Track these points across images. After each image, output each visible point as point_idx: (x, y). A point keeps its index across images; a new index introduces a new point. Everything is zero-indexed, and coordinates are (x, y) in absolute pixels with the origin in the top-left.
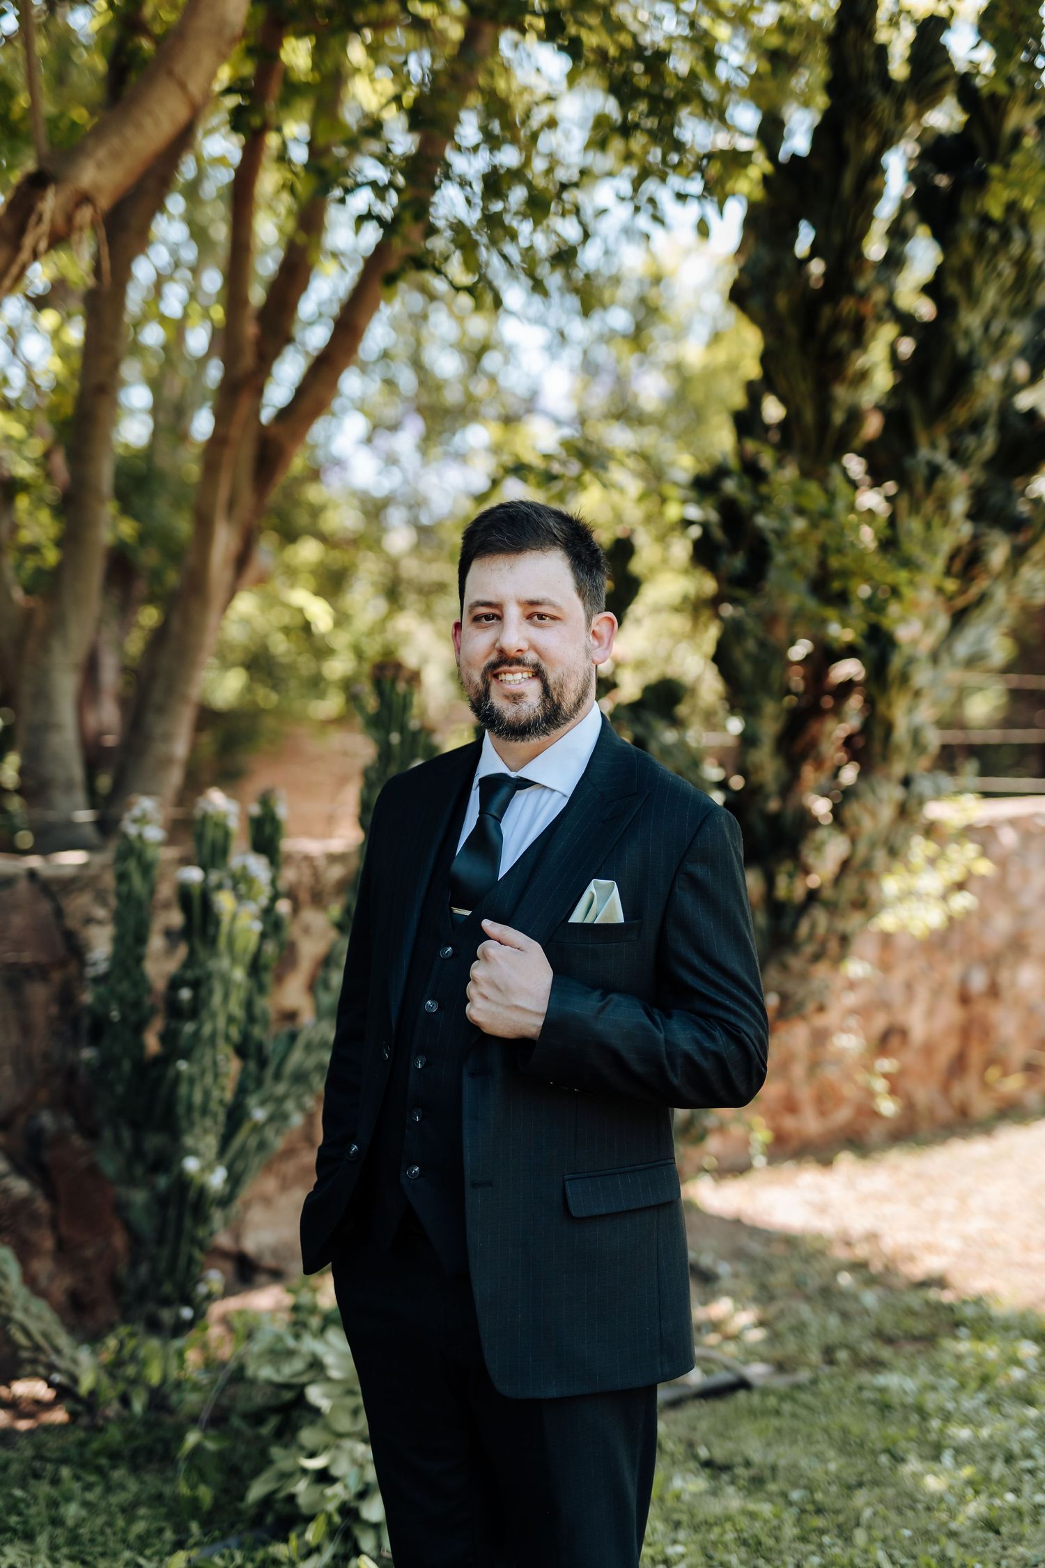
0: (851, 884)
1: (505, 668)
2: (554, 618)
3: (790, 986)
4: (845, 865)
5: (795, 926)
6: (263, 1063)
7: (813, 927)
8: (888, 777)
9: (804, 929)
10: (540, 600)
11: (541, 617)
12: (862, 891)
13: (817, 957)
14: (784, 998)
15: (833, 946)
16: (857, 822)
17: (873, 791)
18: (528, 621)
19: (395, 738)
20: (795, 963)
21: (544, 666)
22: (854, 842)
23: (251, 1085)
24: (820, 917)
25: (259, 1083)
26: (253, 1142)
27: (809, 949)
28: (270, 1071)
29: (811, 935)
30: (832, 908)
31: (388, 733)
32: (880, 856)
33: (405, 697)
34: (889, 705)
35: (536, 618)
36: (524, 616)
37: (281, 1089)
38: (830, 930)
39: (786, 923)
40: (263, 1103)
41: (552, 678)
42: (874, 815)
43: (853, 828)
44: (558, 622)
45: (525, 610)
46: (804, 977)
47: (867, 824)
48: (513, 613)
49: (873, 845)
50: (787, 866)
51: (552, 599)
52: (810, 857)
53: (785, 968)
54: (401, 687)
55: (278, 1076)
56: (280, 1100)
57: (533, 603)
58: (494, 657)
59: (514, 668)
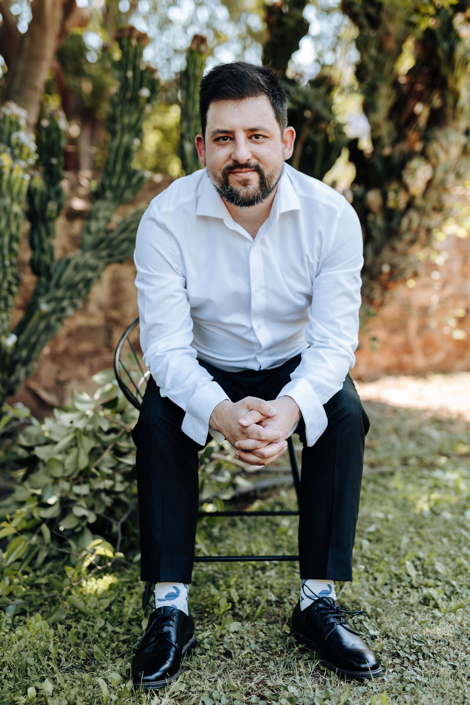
0: (433, 195)
1: (238, 170)
2: (265, 137)
3: (396, 260)
4: (429, 183)
5: (399, 224)
6: (49, 277)
7: (410, 222)
8: (457, 129)
9: (405, 223)
10: (257, 128)
11: (257, 136)
12: (440, 200)
13: (412, 242)
14: (393, 267)
15: (423, 234)
16: (437, 157)
17: (447, 137)
18: (250, 140)
19: (130, 74)
20: (400, 246)
21: (261, 166)
22: (434, 168)
23: (42, 291)
24: (414, 216)
25: (47, 290)
26: (42, 325)
27: (408, 237)
28: (54, 281)
29: (409, 229)
30: (422, 211)
31: (125, 71)
32: (451, 178)
33: (136, 48)
34: (456, 81)
35: (254, 138)
36: (247, 138)
37: (59, 293)
38: (419, 225)
39: (394, 223)
40: (48, 302)
41: (266, 173)
42: (447, 152)
43: (434, 160)
44: (267, 139)
45: (248, 134)
46: (405, 254)
47: (442, 156)
48: (241, 137)
49: (446, 172)
50: (394, 185)
51: (264, 126)
52: (408, 179)
53: (393, 249)
54: (134, 42)
55: (58, 286)
56: (59, 300)
57: (252, 130)
58: (230, 163)
59: (244, 170)
